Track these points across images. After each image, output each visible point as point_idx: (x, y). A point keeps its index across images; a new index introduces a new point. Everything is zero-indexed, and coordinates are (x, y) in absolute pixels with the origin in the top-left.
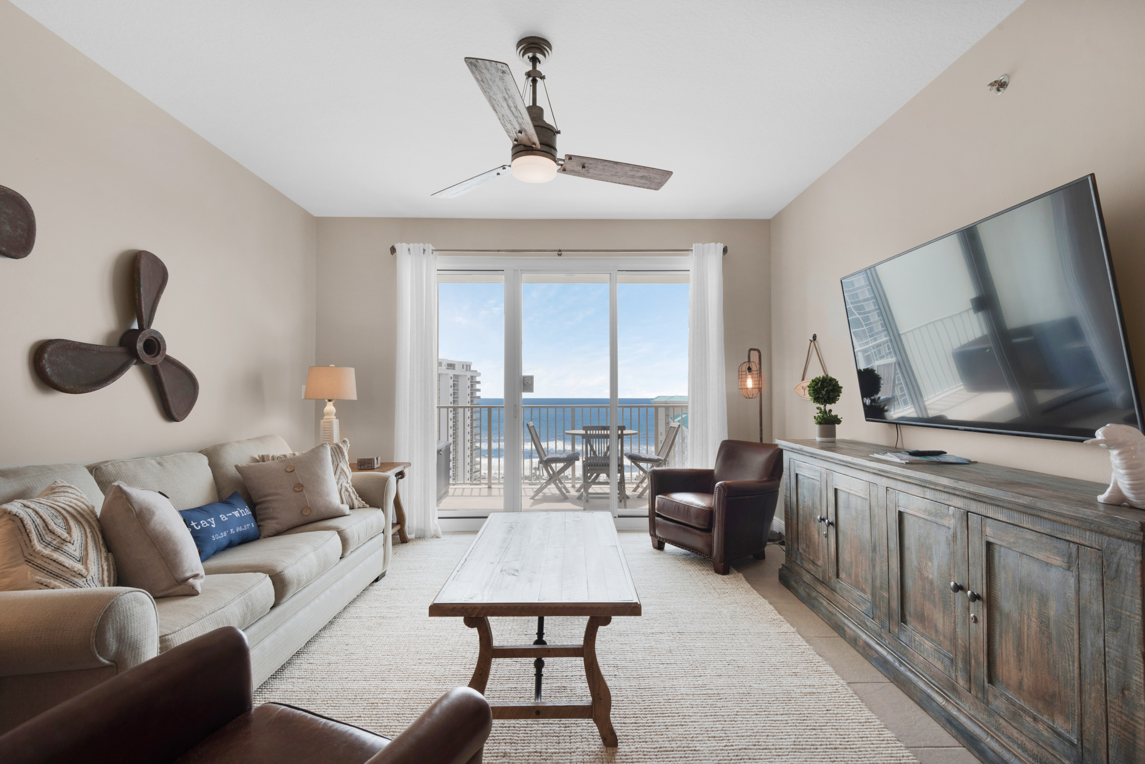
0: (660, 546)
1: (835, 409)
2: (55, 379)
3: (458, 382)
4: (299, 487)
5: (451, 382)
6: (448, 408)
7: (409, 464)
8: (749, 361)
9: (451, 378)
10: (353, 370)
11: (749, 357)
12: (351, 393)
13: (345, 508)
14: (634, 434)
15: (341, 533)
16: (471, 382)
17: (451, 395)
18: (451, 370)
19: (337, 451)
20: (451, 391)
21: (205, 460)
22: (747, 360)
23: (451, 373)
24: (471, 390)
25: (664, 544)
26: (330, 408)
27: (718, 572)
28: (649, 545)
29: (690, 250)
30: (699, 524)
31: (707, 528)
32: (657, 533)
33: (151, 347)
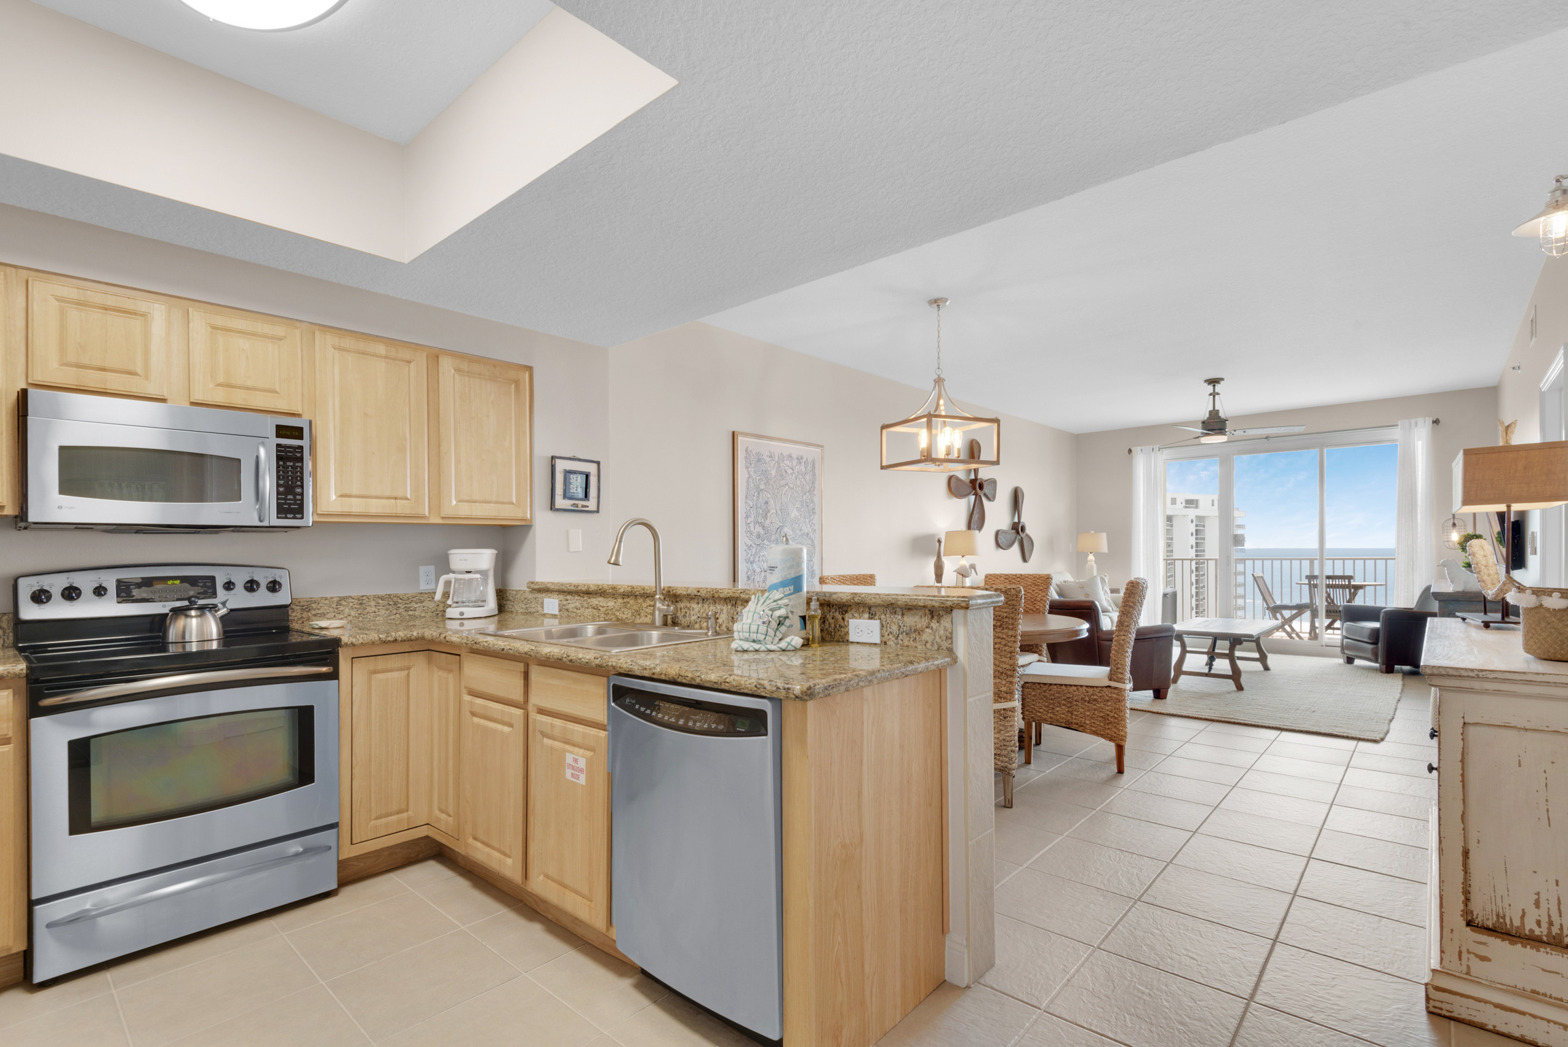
2: (1001, 545)
3: (1204, 526)
4: (1087, 596)
5: (1193, 528)
6: (1191, 560)
8: (1454, 518)
9: (1192, 521)
10: (1105, 534)
12: (1104, 548)
17: (1192, 547)
18: (1192, 510)
20: (1193, 541)
22: (1451, 517)
23: (1192, 513)
25: (1354, 660)
26: (1091, 557)
27: (1382, 672)
28: (1341, 661)
29: (1397, 425)
30: (1369, 639)
31: (1375, 643)
32: (1346, 652)
33: (1023, 529)
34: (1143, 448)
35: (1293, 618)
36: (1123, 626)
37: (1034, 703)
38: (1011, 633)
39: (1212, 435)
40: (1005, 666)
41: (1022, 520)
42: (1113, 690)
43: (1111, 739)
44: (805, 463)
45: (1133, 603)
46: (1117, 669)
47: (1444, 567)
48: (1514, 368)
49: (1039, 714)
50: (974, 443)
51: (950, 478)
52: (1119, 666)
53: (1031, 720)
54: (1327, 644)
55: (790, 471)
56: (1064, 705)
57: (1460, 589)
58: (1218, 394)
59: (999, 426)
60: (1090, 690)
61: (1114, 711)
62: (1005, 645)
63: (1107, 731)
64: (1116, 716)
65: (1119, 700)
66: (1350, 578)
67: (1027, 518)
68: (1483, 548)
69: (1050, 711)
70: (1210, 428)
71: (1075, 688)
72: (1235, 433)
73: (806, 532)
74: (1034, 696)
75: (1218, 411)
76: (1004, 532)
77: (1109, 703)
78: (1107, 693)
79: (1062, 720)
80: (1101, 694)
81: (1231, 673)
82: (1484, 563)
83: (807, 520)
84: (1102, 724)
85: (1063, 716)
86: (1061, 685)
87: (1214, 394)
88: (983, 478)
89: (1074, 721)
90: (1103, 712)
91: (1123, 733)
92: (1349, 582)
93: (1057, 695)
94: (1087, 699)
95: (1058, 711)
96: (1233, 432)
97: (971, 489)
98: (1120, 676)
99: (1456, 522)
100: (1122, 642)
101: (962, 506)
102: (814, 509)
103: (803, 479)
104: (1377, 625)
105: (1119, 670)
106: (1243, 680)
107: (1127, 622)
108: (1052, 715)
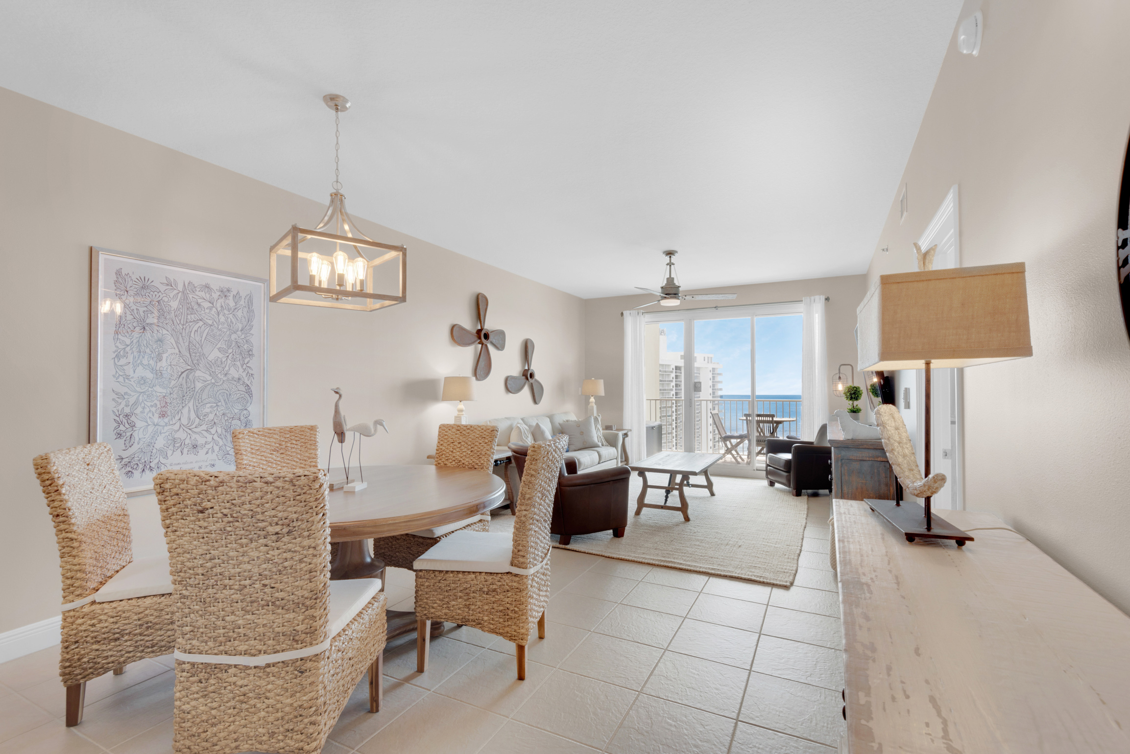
0: (772, 484)
1: (858, 403)
2: (510, 389)
4: (582, 433)
7: (631, 430)
8: (839, 373)
10: (602, 380)
11: (839, 370)
12: (602, 392)
13: (600, 444)
14: (793, 421)
15: (598, 453)
16: (713, 374)
19: (596, 419)
21: (549, 419)
22: (838, 372)
24: (713, 382)
25: (774, 483)
26: (592, 399)
27: (793, 495)
28: (765, 483)
29: (802, 301)
30: (784, 468)
31: (788, 471)
32: (769, 476)
33: (532, 376)
34: (631, 311)
35: (738, 444)
36: (524, 499)
37: (427, 596)
38: (306, 543)
39: (668, 298)
40: (299, 593)
41: (532, 368)
42: (514, 578)
43: (511, 638)
44: (234, 297)
45: (535, 470)
46: (519, 551)
47: (838, 416)
48: (883, 250)
49: (432, 610)
50: (480, 297)
51: (453, 328)
52: (520, 548)
53: (424, 617)
54: (758, 469)
55: (206, 305)
56: (461, 597)
57: (850, 438)
58: (673, 264)
59: (404, 255)
60: (489, 578)
61: (514, 603)
62: (301, 561)
63: (507, 629)
64: (516, 609)
65: (520, 589)
66: (773, 416)
67: (535, 366)
68: (894, 418)
69: (445, 606)
70: (667, 293)
71: (473, 576)
72: (686, 298)
73: (237, 376)
74: (428, 587)
75: (673, 278)
76: (513, 378)
77: (509, 594)
78: (507, 581)
79: (457, 617)
80: (500, 583)
81: (680, 506)
82: (897, 438)
83: (238, 363)
84: (501, 620)
85: (459, 611)
86: (458, 572)
87: (670, 264)
88: (488, 329)
89: (471, 618)
90: (503, 605)
91: (522, 631)
92: (773, 419)
93: (453, 585)
94: (486, 589)
95: (453, 606)
96: (684, 297)
97: (476, 339)
98: (521, 560)
99: (841, 376)
100: (523, 518)
101: (468, 353)
102: (251, 350)
103: (231, 316)
104: (788, 456)
105: (520, 553)
106: (690, 512)
107: (528, 494)
108: (447, 611)
